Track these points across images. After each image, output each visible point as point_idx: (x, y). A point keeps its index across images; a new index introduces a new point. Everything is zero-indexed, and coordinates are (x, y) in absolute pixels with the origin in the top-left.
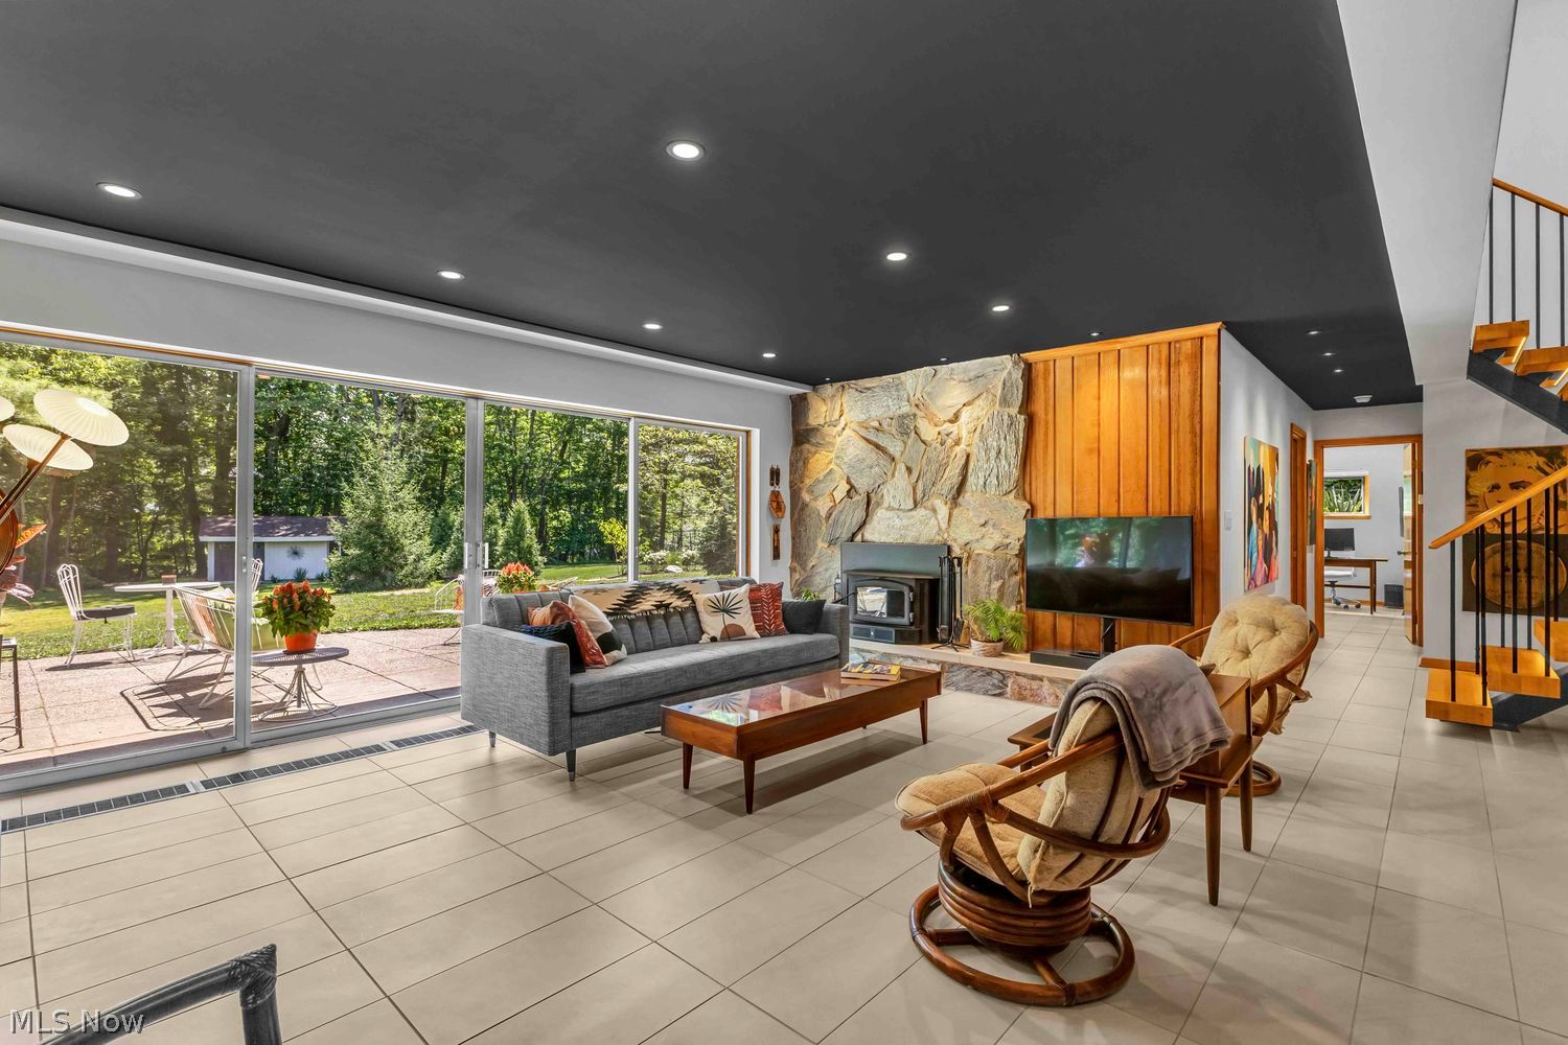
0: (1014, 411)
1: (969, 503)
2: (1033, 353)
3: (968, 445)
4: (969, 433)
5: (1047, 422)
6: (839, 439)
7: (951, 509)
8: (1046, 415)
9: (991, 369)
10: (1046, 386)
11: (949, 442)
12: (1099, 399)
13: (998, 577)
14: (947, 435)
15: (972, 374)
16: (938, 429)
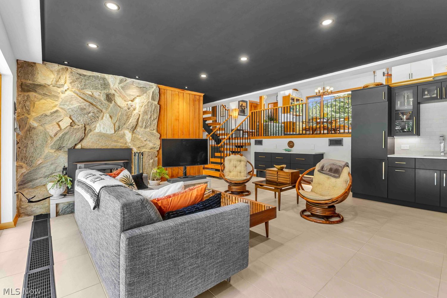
0: (156, 103)
1: (139, 133)
2: (161, 86)
3: (139, 111)
4: (140, 107)
5: (164, 108)
6: (62, 96)
7: (132, 134)
8: (164, 106)
9: (149, 86)
10: (164, 97)
11: (132, 109)
12: (179, 105)
13: (151, 159)
14: (131, 106)
15: (141, 86)
16: (127, 103)
